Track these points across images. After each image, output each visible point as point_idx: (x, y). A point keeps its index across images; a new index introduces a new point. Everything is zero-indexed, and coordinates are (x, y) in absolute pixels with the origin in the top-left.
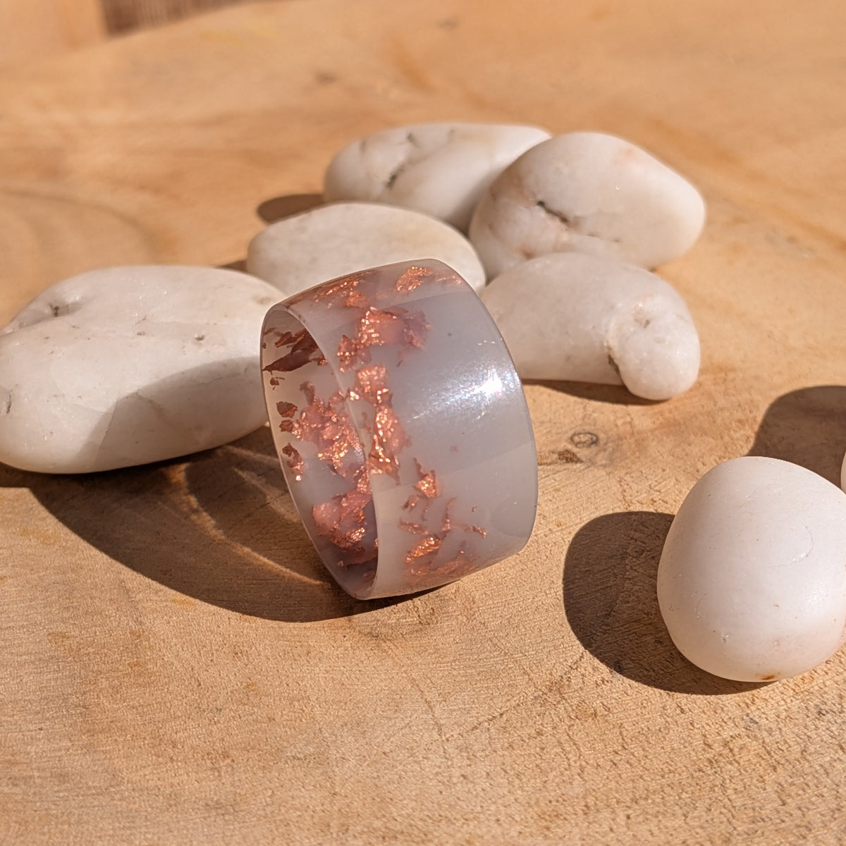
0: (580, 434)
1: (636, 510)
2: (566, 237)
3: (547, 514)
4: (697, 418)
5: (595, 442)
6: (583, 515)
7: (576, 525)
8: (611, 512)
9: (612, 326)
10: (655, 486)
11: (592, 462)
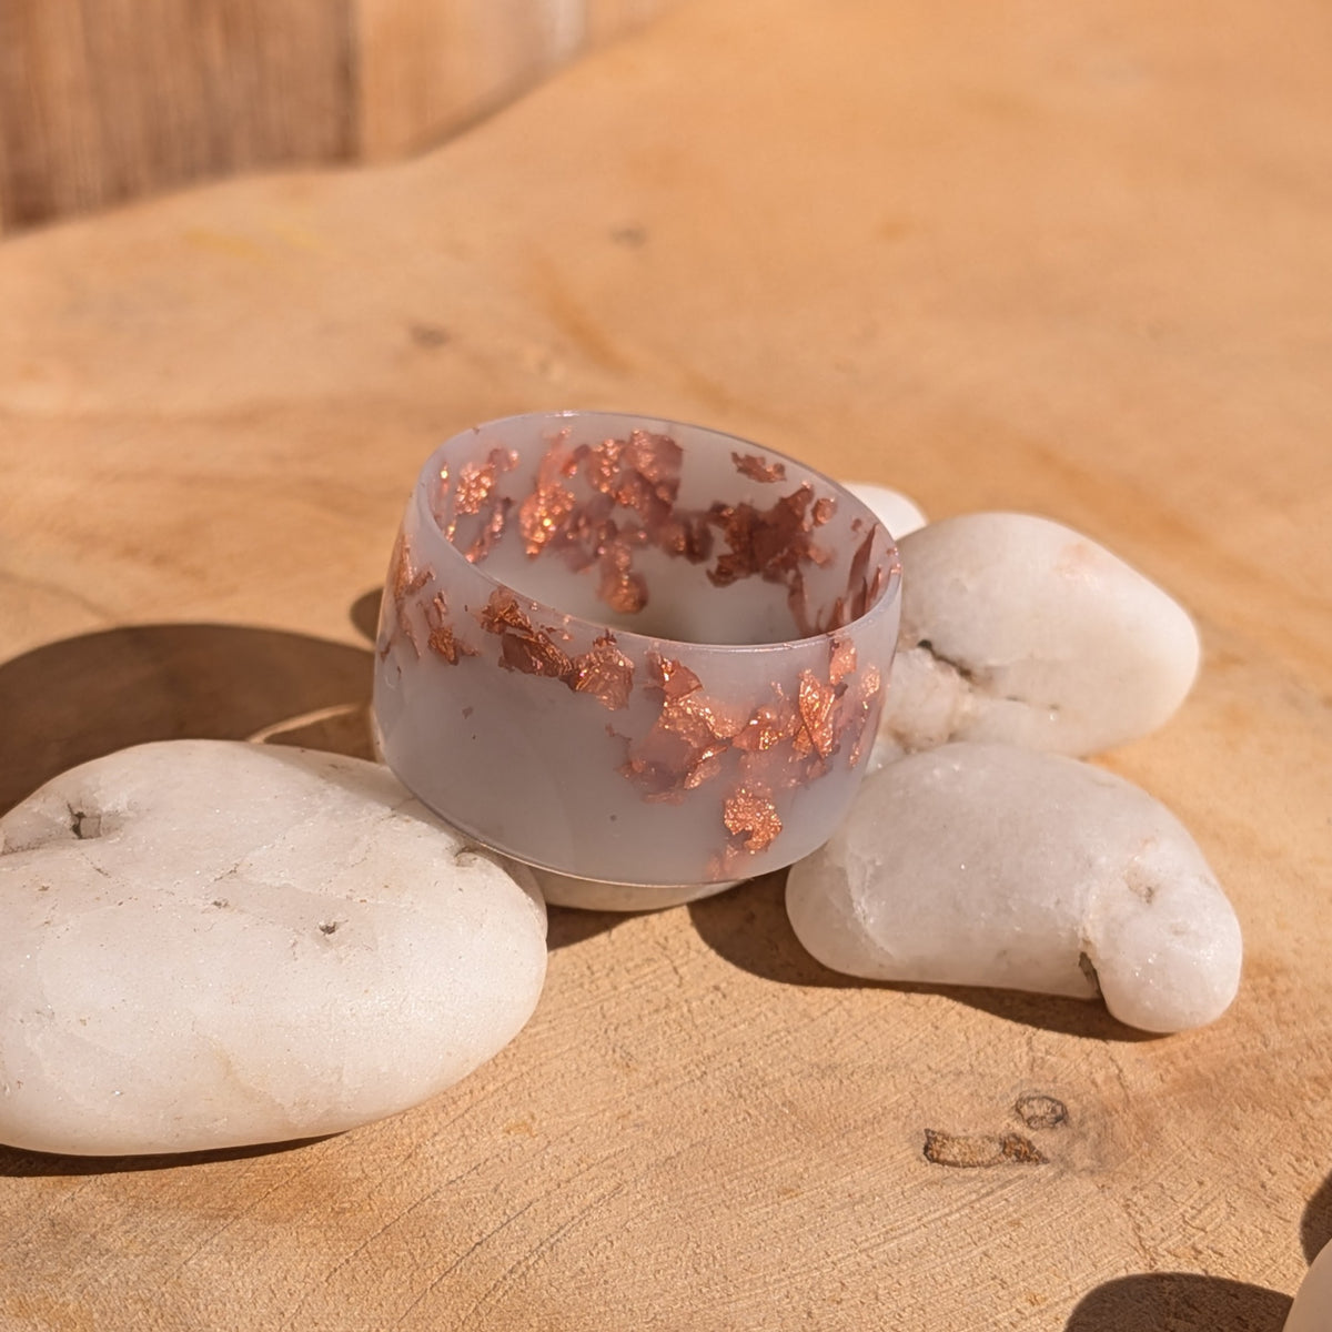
0: (1029, 1099)
1: (1167, 1271)
2: (970, 703)
3: (1006, 1277)
4: (1238, 1071)
5: (1061, 1118)
6: (1073, 1280)
7: (1065, 1301)
8: (1122, 1274)
9: (1093, 900)
10: (1193, 1218)
11: (1066, 1165)
